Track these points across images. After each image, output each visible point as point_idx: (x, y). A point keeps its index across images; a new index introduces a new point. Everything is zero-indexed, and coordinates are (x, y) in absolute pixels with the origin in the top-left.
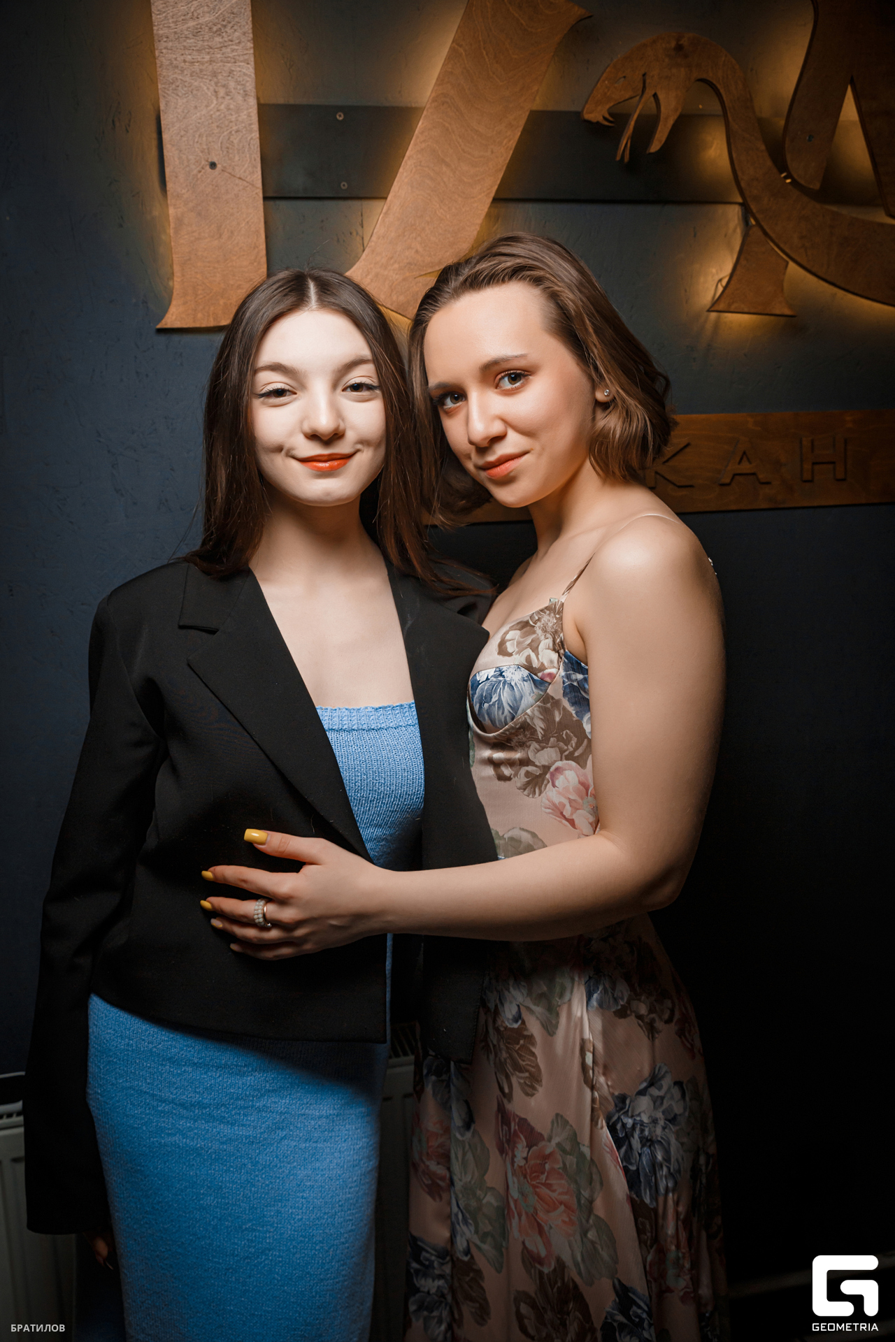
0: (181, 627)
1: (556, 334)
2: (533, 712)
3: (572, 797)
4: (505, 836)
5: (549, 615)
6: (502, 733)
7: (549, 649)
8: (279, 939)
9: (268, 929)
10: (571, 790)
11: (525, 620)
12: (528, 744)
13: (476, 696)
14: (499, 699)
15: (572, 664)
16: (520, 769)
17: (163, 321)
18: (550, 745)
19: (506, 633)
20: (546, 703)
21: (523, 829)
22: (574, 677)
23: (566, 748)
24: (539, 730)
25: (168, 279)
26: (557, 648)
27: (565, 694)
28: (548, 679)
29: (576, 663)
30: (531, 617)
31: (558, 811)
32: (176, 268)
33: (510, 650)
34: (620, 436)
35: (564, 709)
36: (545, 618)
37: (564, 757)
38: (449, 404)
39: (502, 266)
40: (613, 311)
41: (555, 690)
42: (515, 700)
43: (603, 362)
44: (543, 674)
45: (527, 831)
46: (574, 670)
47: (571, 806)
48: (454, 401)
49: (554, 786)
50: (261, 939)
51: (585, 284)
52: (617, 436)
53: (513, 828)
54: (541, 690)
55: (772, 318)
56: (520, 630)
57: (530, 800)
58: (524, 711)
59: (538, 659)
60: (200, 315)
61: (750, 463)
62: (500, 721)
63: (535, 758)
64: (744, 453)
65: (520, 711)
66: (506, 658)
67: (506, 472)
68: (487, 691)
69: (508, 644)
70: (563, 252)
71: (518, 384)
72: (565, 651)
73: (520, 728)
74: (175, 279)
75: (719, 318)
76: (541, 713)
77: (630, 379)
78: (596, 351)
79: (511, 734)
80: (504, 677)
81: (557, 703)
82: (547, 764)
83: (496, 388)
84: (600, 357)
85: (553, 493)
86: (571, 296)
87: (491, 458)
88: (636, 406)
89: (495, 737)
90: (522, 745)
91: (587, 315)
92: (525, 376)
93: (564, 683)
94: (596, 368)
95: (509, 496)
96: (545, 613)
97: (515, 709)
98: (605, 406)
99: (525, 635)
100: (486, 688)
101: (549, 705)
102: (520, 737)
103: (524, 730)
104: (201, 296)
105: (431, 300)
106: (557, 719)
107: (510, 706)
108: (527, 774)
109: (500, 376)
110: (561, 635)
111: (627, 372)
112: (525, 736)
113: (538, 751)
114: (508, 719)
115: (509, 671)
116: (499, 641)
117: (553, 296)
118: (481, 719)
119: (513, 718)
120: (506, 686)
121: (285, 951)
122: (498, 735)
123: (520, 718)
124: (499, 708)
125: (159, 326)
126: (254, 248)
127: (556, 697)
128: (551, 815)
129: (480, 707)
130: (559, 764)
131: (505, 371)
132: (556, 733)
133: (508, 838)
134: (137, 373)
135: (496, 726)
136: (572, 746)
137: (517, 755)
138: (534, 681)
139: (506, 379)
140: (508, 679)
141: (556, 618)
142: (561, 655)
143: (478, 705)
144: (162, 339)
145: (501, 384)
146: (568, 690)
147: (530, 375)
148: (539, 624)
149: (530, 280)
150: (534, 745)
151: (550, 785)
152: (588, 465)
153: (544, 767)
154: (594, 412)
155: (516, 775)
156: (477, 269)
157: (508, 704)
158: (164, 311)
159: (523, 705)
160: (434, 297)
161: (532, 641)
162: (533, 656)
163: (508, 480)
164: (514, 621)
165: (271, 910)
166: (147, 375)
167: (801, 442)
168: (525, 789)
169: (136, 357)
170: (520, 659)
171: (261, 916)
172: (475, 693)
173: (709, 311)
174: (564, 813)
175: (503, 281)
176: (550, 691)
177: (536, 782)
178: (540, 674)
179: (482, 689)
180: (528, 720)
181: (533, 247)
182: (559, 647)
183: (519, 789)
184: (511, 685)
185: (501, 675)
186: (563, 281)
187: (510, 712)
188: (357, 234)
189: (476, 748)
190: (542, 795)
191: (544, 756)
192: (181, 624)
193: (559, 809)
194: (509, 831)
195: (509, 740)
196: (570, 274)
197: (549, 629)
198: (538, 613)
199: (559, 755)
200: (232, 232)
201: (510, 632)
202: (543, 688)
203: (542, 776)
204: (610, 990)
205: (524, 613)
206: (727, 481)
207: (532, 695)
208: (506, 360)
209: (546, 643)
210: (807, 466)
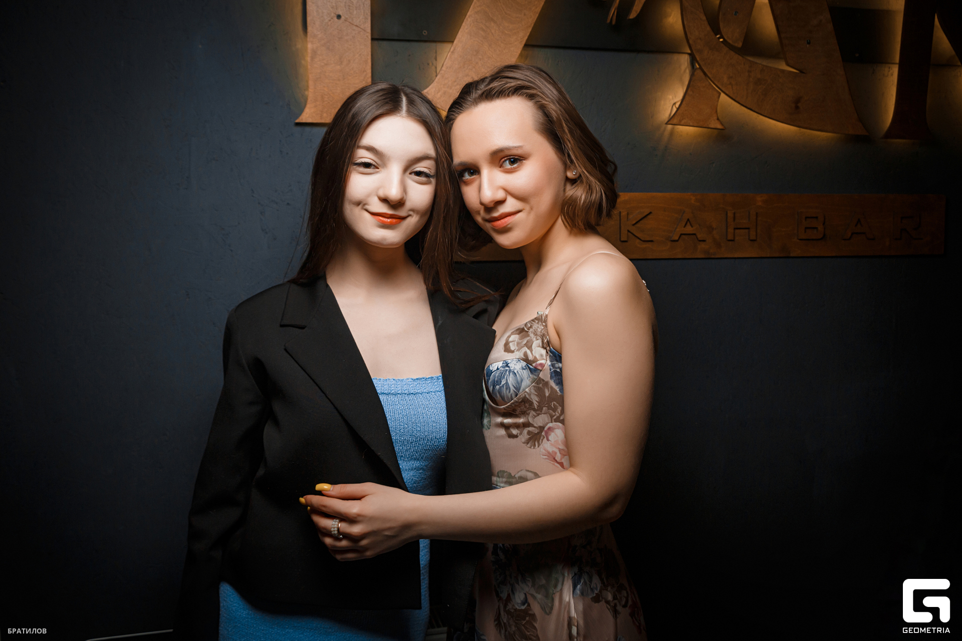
0: (282, 326)
1: (543, 133)
2: (530, 390)
3: (560, 447)
4: (516, 476)
5: (538, 323)
6: (509, 405)
7: (539, 346)
8: (347, 547)
9: (340, 540)
10: (560, 443)
11: (522, 327)
12: (528, 412)
13: (490, 381)
14: (507, 383)
15: (555, 356)
16: (524, 429)
17: (300, 118)
18: (543, 412)
19: (509, 337)
20: (540, 384)
21: (528, 471)
22: (557, 365)
23: (554, 414)
24: (535, 403)
25: (305, 90)
26: (545, 346)
27: (551, 378)
28: (540, 368)
29: (556, 356)
30: (526, 325)
31: (552, 457)
32: (311, 83)
33: (512, 348)
34: (584, 202)
35: (552, 387)
36: (535, 326)
37: (553, 420)
38: (467, 177)
39: (508, 85)
40: (580, 118)
41: (545, 375)
42: (518, 382)
43: (574, 152)
44: (536, 364)
45: (531, 472)
46: (557, 361)
47: (560, 453)
48: (470, 175)
49: (548, 440)
50: (334, 546)
51: (562, 100)
52: (582, 202)
53: (521, 470)
54: (535, 375)
55: (709, 130)
56: (518, 334)
57: (532, 450)
58: (524, 390)
59: (532, 354)
60: (325, 115)
61: (692, 227)
62: (508, 397)
63: (533, 421)
64: (688, 220)
65: (521, 391)
66: (510, 354)
67: (505, 225)
68: (498, 377)
69: (511, 344)
70: (548, 78)
71: (515, 165)
72: (550, 348)
73: (521, 402)
74: (310, 90)
75: (673, 128)
76: (535, 391)
77: (592, 164)
78: (570, 144)
79: (516, 406)
80: (509, 367)
81: (546, 384)
82: (542, 425)
83: (500, 167)
84: (572, 149)
85: (536, 240)
86: (554, 107)
87: (496, 214)
88: (595, 182)
89: (504, 408)
90: (524, 413)
91: (564, 120)
92: (520, 160)
93: (550, 370)
94: (569, 156)
95: (506, 240)
96: (535, 322)
97: (518, 388)
98: (573, 182)
99: (522, 338)
100: (497, 375)
101: (541, 385)
102: (522, 408)
103: (525, 403)
104: (326, 102)
105: (458, 105)
106: (547, 394)
107: (514, 387)
108: (529, 433)
109: (503, 160)
110: (548, 337)
111: (590, 160)
112: (525, 407)
113: (535, 416)
114: (513, 396)
115: (512, 363)
116: (504, 342)
117: (542, 108)
118: (494, 396)
119: (516, 395)
120: (511, 374)
121: (350, 556)
122: (507, 407)
123: (521, 394)
124: (506, 389)
125: (297, 121)
126: (364, 72)
127: (546, 380)
128: (547, 460)
129: (494, 388)
130: (550, 425)
131: (507, 157)
132: (547, 404)
133: (518, 477)
134: (281, 151)
135: (505, 401)
136: (558, 413)
137: (521, 420)
138: (530, 369)
139: (507, 162)
140: (512, 369)
141: (543, 325)
142: (548, 351)
143: (492, 387)
144: (299, 129)
145: (504, 165)
146: (553, 375)
147: (524, 160)
148: (531, 330)
149: (526, 96)
150: (532, 413)
151: (545, 439)
152: (560, 221)
153: (540, 427)
154: (565, 185)
155: (521, 434)
156: (491, 86)
157: (513, 386)
158: (301, 111)
159: (524, 385)
160: (460, 103)
161: (527, 342)
162: (529, 352)
163: (505, 230)
164: (513, 329)
165: (343, 526)
166: (287, 154)
167: (727, 214)
168: (528, 443)
169: (280, 141)
170: (519, 354)
171: (336, 529)
172: (490, 379)
173: (667, 124)
174: (556, 459)
175: (508, 96)
176: (541, 375)
177: (535, 438)
178: (534, 365)
179: (495, 376)
180: (527, 396)
181: (528, 74)
182: (546, 345)
183: (524, 443)
184: (515, 373)
185: (507, 366)
186: (548, 97)
187: (514, 391)
188: (433, 64)
189: (491, 416)
190: (540, 446)
191: (540, 420)
192: (282, 324)
193: (552, 456)
194: (518, 472)
195: (514, 410)
196: (553, 92)
197: (539, 333)
198: (530, 322)
199: (550, 419)
200: (349, 61)
201: (512, 336)
202: (536, 374)
203: (539, 433)
204: (588, 583)
205: (520, 322)
206: (677, 238)
207: (529, 379)
208: (508, 149)
209: (537, 343)
210: (731, 230)
